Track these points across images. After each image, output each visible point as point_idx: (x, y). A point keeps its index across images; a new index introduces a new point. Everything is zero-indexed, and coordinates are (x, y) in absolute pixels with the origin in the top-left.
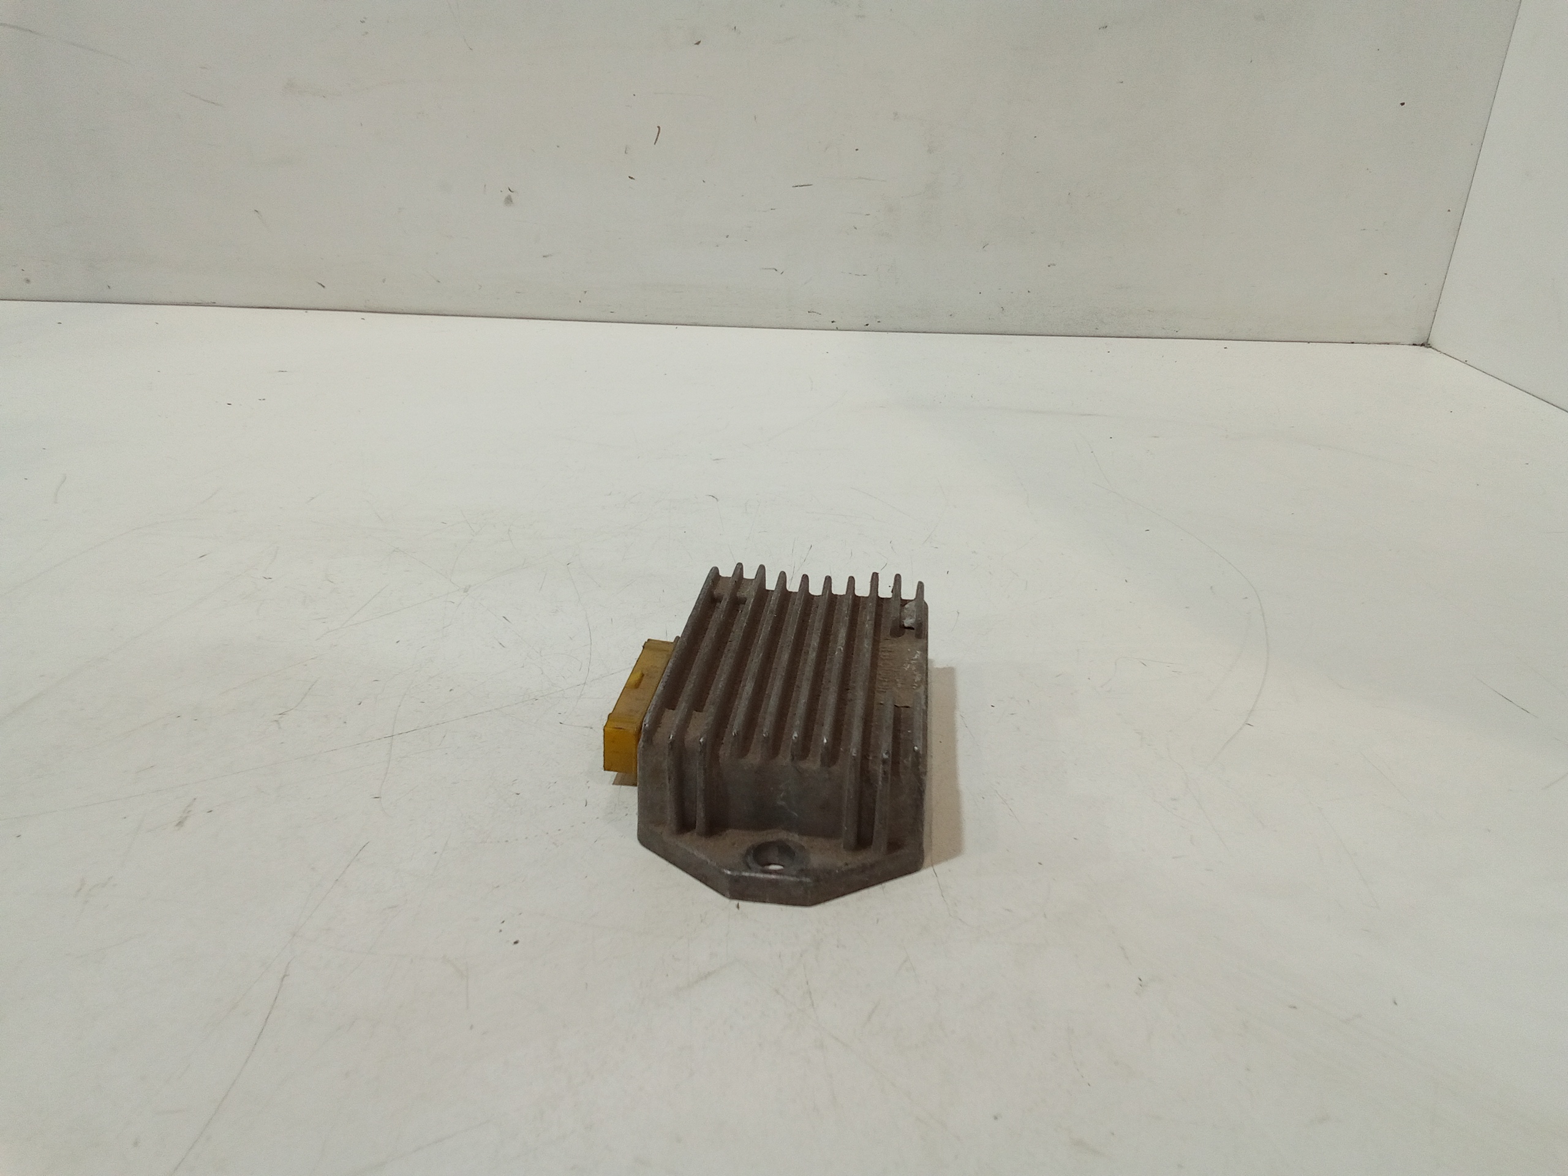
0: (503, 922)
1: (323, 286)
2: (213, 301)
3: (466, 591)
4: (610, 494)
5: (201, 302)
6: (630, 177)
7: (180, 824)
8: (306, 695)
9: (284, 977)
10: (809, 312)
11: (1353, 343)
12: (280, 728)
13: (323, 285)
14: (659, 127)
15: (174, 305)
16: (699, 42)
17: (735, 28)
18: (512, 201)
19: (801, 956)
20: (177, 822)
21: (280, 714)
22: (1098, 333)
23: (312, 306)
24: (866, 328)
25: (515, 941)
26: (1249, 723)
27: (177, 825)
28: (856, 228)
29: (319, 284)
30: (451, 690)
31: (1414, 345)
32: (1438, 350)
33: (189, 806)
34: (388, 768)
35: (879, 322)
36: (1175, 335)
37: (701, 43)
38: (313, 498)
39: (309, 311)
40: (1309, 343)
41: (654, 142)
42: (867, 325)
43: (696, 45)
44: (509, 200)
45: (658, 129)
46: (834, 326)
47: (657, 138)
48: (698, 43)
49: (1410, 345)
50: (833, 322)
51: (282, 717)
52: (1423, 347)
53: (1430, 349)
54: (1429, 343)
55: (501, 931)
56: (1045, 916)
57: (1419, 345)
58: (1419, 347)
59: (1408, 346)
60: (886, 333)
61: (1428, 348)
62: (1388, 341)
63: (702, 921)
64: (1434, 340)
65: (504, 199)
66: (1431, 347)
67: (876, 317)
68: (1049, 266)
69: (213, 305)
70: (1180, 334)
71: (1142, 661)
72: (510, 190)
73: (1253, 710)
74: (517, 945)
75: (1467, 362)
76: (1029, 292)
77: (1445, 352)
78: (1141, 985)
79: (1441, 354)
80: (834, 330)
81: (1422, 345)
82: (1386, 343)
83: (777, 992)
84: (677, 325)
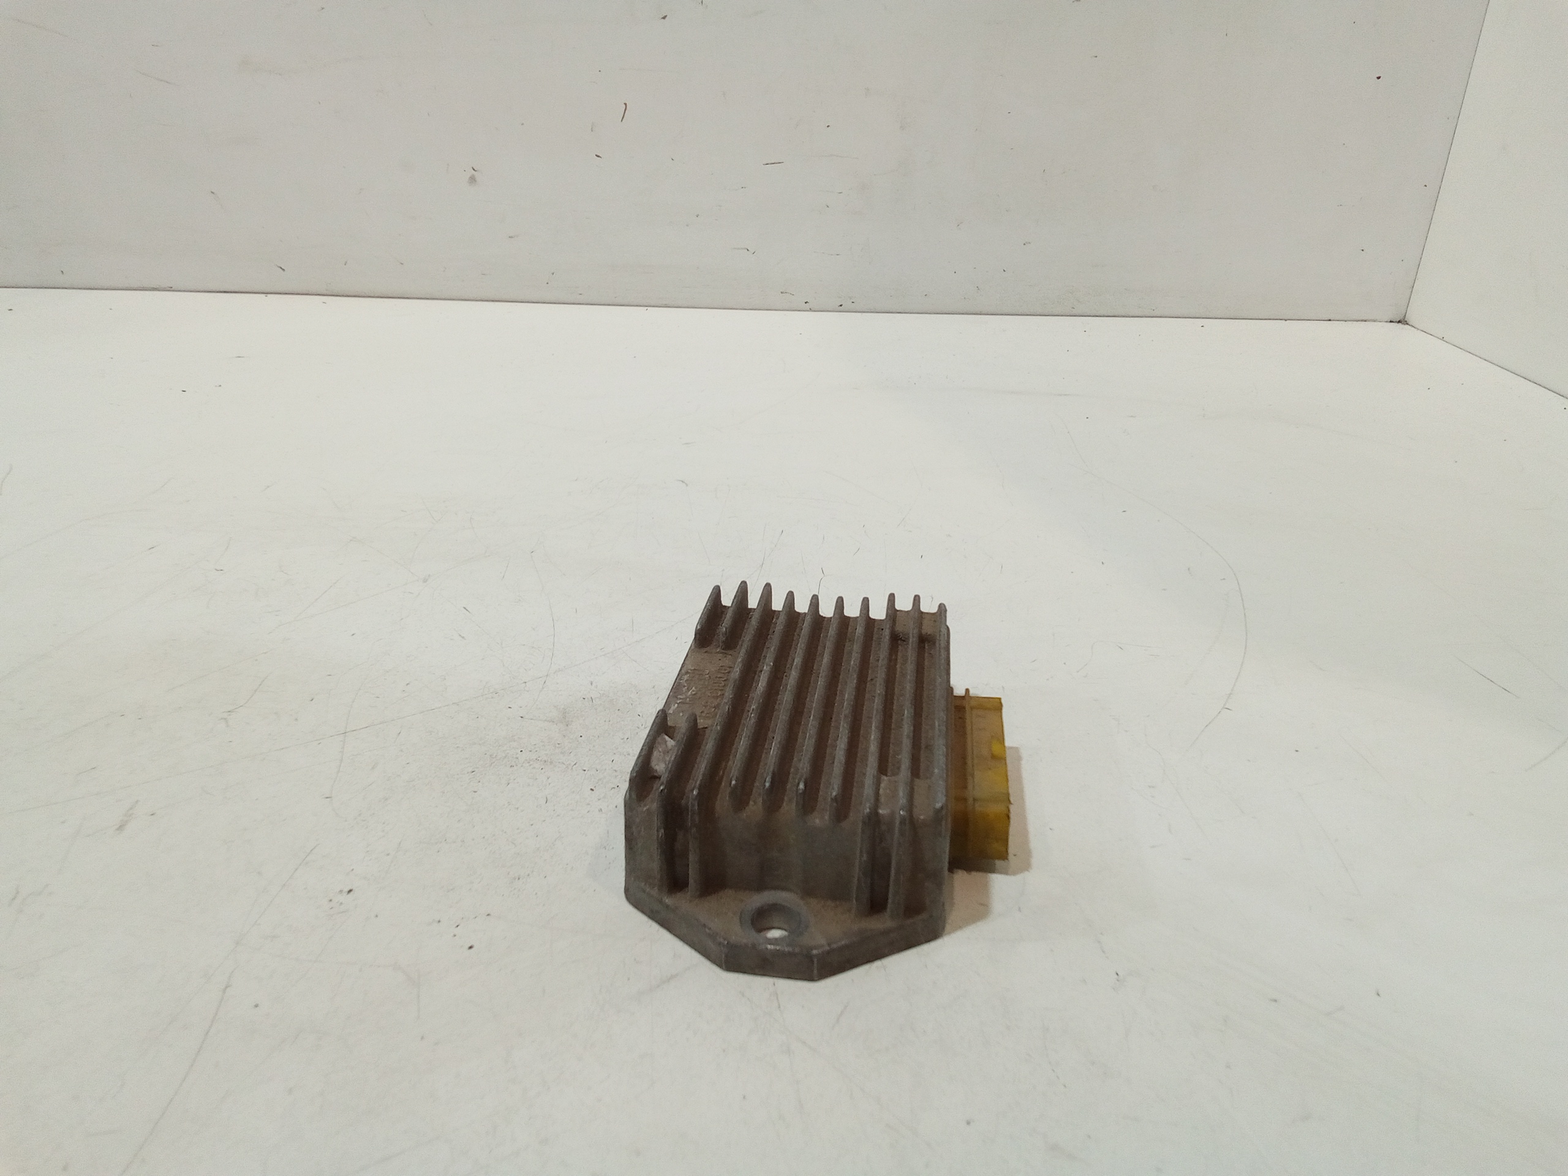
0: (457, 926)
1: (284, 270)
2: (169, 286)
3: (425, 581)
4: (576, 480)
5: (158, 287)
6: (596, 156)
7: (121, 828)
8: (256, 691)
9: (226, 987)
10: (782, 293)
11: (1330, 320)
12: (228, 726)
13: (283, 268)
14: (625, 104)
15: (130, 290)
16: (666, 16)
17: (702, 2)
18: (475, 181)
20: (118, 826)
21: (229, 712)
22: (1074, 312)
23: (273, 290)
24: (840, 308)
25: (470, 945)
26: (1226, 707)
27: (118, 829)
28: (828, 207)
29: (279, 267)
30: (407, 684)
31: (1391, 322)
32: (1415, 326)
33: (131, 809)
34: (340, 766)
35: (853, 302)
36: (1151, 314)
37: (667, 18)
38: (268, 487)
39: (269, 295)
40: (1286, 320)
41: (621, 119)
42: (841, 305)
43: (663, 20)
44: (472, 180)
45: (624, 106)
46: (807, 306)
47: (624, 116)
48: (664, 18)
49: (1387, 322)
50: (806, 303)
51: (230, 715)
52: (1400, 324)
53: (1406, 326)
54: (1406, 320)
55: (455, 936)
57: (1396, 322)
58: (1396, 324)
59: (1385, 323)
60: (861, 312)
61: (1405, 324)
62: (1365, 318)
64: (1410, 317)
65: (467, 180)
66: (1408, 324)
67: (850, 298)
68: (1024, 244)
69: (170, 289)
70: (1156, 313)
71: (1120, 646)
72: (474, 170)
73: (1231, 694)
74: (472, 950)
75: (1444, 339)
76: (1004, 271)
77: (1422, 329)
78: (1118, 981)
79: (1419, 331)
80: (808, 311)
81: (1399, 322)
82: (1362, 321)
83: (743, 995)
84: (646, 306)
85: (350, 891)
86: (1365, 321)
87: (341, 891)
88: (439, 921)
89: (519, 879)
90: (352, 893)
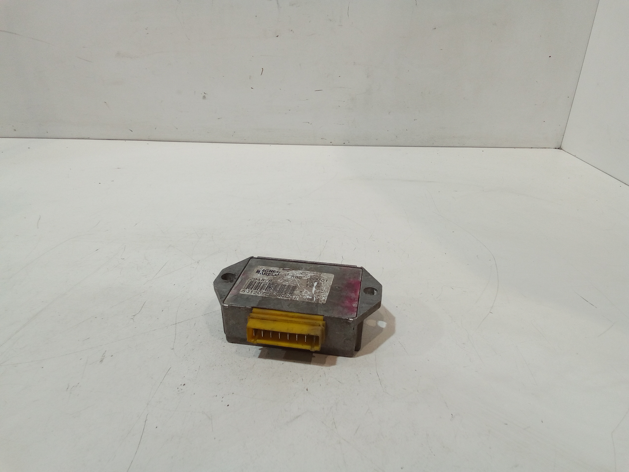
0: (223, 398)
1: (132, 131)
2: (88, 137)
3: (198, 263)
4: (249, 220)
5: (83, 137)
6: (251, 88)
7: (101, 361)
8: (142, 308)
9: (146, 420)
10: (321, 139)
11: (532, 148)
12: (134, 321)
14: (262, 69)
15: (74, 139)
17: (292, 30)
18: (205, 98)
19: (331, 408)
20: (100, 360)
21: (134, 316)
22: (434, 145)
23: (128, 139)
24: (344, 144)
25: (228, 405)
26: (491, 312)
27: (100, 362)
28: (339, 106)
29: (130, 130)
30: (196, 304)
31: (555, 148)
32: (564, 150)
33: (104, 354)
34: (176, 336)
35: (349, 142)
36: (464, 146)
37: (279, 36)
39: (126, 141)
40: (515, 148)
41: (261, 74)
42: (344, 143)
43: (277, 37)
44: (204, 97)
47: (262, 73)
50: (331, 142)
54: (561, 148)
55: (222, 401)
56: (418, 391)
58: (557, 149)
59: (553, 149)
60: (352, 146)
61: (560, 150)
62: (545, 147)
63: (294, 396)
64: (563, 147)
65: (202, 97)
66: (562, 149)
67: (348, 140)
68: (414, 120)
70: (465, 146)
71: (452, 287)
72: (205, 93)
73: (492, 307)
74: (228, 406)
75: (576, 156)
76: (407, 130)
77: (567, 152)
78: (452, 417)
79: (566, 152)
80: (332, 145)
81: (559, 148)
82: (544, 148)
83: (323, 423)
84: (270, 144)
85: (184, 385)
86: (546, 148)
87: (181, 385)
88: (216, 396)
89: (242, 380)
90: (185, 385)
